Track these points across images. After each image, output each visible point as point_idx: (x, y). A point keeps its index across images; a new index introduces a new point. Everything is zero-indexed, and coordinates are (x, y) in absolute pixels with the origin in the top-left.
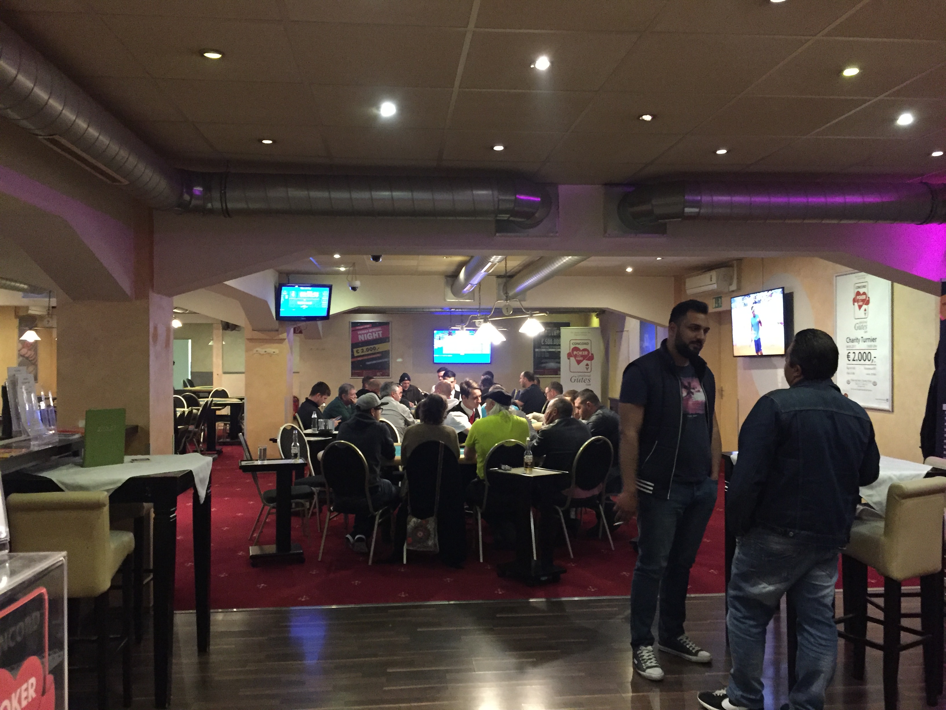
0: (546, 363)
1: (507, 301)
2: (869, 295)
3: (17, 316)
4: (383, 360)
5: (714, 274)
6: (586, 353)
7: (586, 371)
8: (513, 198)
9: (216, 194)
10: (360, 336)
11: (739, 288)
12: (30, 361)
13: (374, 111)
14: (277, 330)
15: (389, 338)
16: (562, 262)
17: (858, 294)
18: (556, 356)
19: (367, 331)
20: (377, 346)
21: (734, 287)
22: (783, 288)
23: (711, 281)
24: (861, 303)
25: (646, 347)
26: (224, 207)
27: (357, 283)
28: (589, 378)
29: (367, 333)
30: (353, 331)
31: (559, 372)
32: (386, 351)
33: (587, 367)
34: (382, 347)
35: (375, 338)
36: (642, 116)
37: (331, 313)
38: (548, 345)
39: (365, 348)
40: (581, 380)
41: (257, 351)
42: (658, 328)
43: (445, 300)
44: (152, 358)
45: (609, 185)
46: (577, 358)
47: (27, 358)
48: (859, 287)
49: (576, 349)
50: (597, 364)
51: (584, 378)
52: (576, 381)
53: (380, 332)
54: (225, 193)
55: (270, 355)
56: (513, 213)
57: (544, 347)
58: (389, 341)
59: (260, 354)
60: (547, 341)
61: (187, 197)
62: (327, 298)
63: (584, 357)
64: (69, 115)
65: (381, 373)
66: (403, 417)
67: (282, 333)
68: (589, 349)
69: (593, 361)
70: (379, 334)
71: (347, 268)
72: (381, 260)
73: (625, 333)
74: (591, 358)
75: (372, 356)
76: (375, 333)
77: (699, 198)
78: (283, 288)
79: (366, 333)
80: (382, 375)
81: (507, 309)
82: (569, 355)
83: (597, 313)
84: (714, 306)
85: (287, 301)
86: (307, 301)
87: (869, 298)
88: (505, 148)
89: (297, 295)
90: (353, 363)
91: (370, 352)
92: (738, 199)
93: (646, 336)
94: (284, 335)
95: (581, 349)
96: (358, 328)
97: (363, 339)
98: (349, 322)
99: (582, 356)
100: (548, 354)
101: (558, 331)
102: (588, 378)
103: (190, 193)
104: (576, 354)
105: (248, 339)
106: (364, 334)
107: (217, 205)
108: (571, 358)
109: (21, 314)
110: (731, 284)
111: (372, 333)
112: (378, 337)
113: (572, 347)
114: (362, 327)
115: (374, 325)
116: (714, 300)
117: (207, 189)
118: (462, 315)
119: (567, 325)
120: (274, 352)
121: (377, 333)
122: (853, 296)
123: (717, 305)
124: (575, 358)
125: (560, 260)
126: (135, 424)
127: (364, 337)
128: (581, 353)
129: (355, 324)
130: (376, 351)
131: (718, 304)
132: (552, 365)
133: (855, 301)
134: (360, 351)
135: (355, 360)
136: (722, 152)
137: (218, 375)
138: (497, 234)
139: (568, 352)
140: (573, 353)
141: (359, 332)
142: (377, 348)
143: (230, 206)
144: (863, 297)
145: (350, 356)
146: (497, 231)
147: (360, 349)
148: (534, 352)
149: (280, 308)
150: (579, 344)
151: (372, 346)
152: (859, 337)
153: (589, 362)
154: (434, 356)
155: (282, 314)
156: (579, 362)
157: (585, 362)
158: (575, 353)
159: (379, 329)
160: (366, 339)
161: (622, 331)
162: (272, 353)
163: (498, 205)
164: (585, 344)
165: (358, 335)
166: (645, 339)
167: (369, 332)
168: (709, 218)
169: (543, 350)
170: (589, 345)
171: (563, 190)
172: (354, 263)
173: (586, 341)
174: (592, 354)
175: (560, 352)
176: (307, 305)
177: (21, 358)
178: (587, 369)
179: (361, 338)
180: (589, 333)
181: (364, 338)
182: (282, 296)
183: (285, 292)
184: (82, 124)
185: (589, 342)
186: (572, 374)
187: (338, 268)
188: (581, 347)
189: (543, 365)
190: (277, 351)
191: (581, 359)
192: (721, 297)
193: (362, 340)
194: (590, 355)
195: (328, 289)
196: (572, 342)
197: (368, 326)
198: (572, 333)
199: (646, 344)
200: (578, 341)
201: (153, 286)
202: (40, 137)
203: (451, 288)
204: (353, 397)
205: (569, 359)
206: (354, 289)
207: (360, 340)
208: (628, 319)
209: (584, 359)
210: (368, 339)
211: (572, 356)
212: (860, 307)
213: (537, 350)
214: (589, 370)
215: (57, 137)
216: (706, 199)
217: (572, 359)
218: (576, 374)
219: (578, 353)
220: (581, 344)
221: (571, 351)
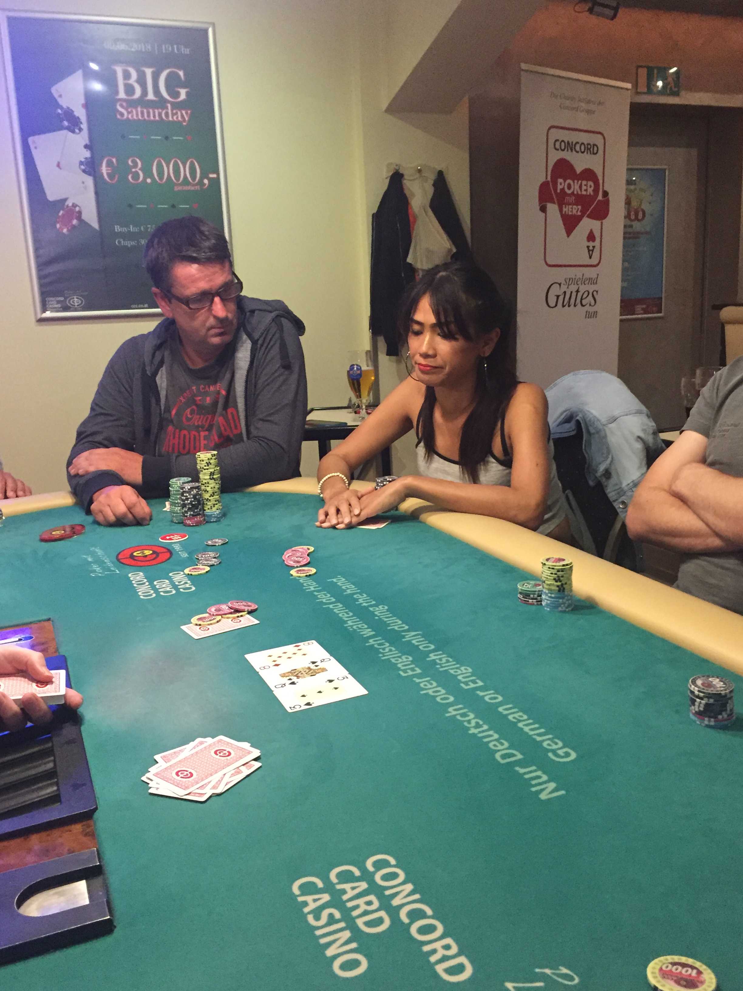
6: (590, 188)
7: (588, 262)
28: (594, 288)
33: (591, 244)
46: (566, 210)
49: (562, 168)
51: (582, 290)
63: (587, 205)
68: (599, 173)
69: (604, 223)
74: (602, 210)
82: (543, 196)
99: (580, 199)
102: (591, 288)
104: (563, 191)
108: (550, 207)
113: (554, 157)
124: (561, 210)
128: (574, 188)
139: (542, 179)
140: (554, 185)
150: (570, 147)
153: (595, 227)
156: (569, 225)
157: (585, 225)
158: (561, 184)
164: (589, 148)
170: (600, 153)
173: (591, 139)
174: (606, 194)
178: (590, 251)
185: (599, 141)
186: (552, 274)
188: (578, 162)
191: (576, 210)
194: (600, 197)
196: (553, 138)
200: (571, 136)
205: (543, 209)
209: (583, 213)
211: (551, 200)
214: (595, 257)
217: (553, 211)
219: (569, 187)
220: (578, 148)
221: (549, 178)
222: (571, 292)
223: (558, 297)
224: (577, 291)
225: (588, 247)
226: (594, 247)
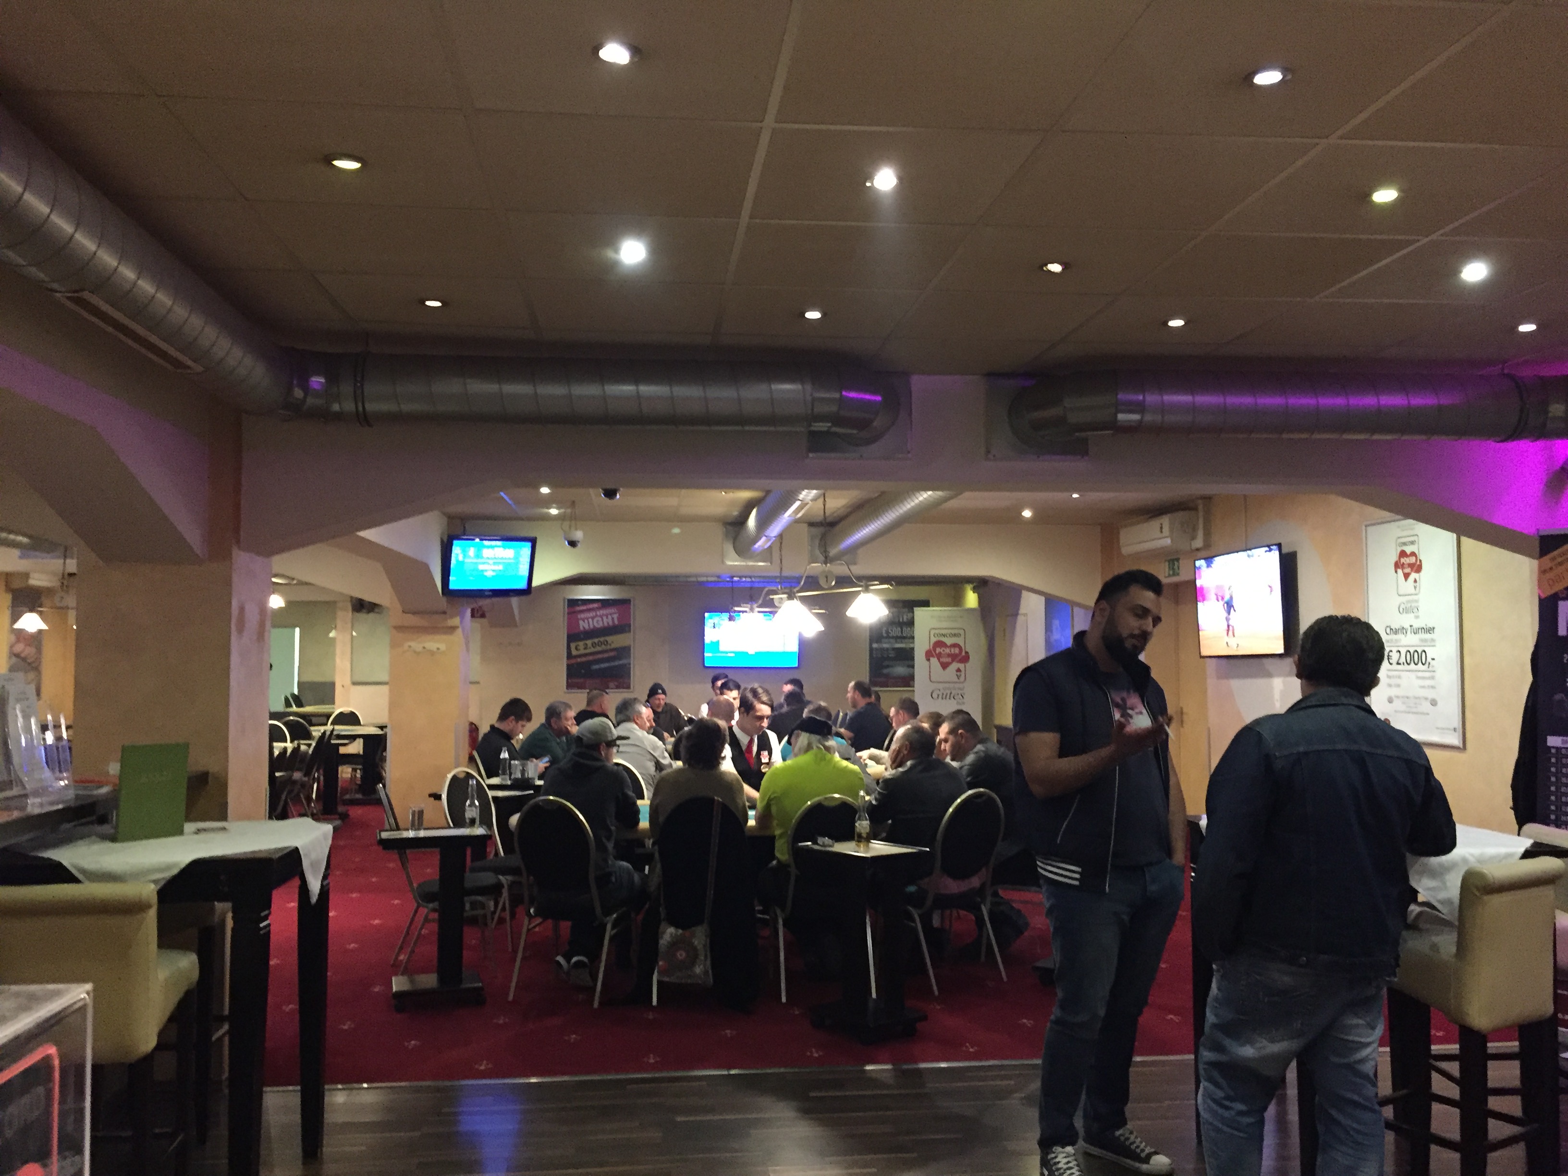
0: (892, 666)
1: (826, 563)
2: (1422, 557)
3: (9, 589)
4: (621, 662)
5: (1165, 520)
6: (957, 651)
7: (957, 680)
8: (837, 395)
9: (346, 388)
10: (581, 622)
11: (1207, 545)
12: (29, 664)
13: (610, 254)
14: (445, 613)
15: (630, 626)
16: (917, 501)
17: (1403, 554)
18: (907, 656)
19: (594, 614)
20: (609, 639)
21: (1198, 543)
22: (1279, 546)
23: (1161, 532)
24: (1407, 570)
25: (1056, 641)
26: (360, 409)
27: (578, 535)
28: (962, 692)
29: (593, 618)
30: (569, 613)
31: (911, 683)
32: (625, 647)
33: (958, 673)
34: (617, 641)
35: (606, 624)
36: (1046, 265)
37: (535, 583)
38: (893, 637)
39: (589, 642)
40: (948, 697)
41: (410, 647)
42: (1076, 610)
43: (723, 562)
44: (235, 659)
45: (992, 375)
46: (941, 660)
47: (24, 659)
48: (1404, 544)
49: (939, 644)
50: (974, 668)
51: (953, 692)
52: (940, 697)
53: (615, 616)
54: (362, 385)
55: (432, 653)
56: (837, 420)
57: (886, 640)
58: (630, 631)
59: (415, 652)
60: (892, 630)
61: (298, 393)
62: (528, 560)
63: (954, 658)
64: (108, 259)
65: (616, 683)
66: (652, 757)
67: (452, 617)
68: (962, 644)
69: (968, 665)
70: (613, 619)
71: (562, 510)
72: (618, 496)
73: (1020, 619)
74: (965, 659)
75: (600, 656)
76: (607, 618)
77: (1141, 398)
78: (455, 542)
79: (589, 618)
80: (618, 687)
81: (827, 577)
82: (929, 655)
83: (975, 584)
84: (1167, 575)
85: (461, 564)
86: (495, 563)
87: (1420, 561)
88: (824, 315)
89: (478, 555)
90: (569, 667)
91: (598, 649)
92: (1205, 399)
93: (1056, 623)
94: (456, 621)
95: (948, 643)
96: (578, 608)
97: (587, 627)
98: (564, 599)
99: (949, 655)
100: (893, 652)
101: (910, 615)
102: (960, 692)
103: (306, 388)
104: (940, 653)
105: (395, 628)
106: (588, 619)
107: (349, 406)
108: (932, 659)
109: (17, 584)
110: (1193, 538)
111: (601, 617)
112: (611, 623)
113: (933, 640)
114: (584, 608)
115: (604, 603)
116: (1167, 564)
117: (333, 379)
118: (751, 588)
119: (925, 604)
120: (438, 649)
121: (610, 617)
122: (1394, 558)
123: (1171, 572)
124: (939, 659)
125: (914, 498)
126: (202, 769)
127: (589, 623)
128: (947, 651)
129: (573, 603)
130: (608, 647)
131: (1173, 569)
132: (900, 670)
133: (1397, 565)
134: (581, 648)
135: (573, 661)
136: (1176, 323)
137: (343, 686)
138: (811, 455)
139: (927, 649)
140: (935, 651)
141: (582, 616)
142: (609, 642)
143: (371, 407)
144: (1412, 560)
145: (566, 655)
146: (811, 450)
147: (581, 644)
148: (871, 650)
149: (449, 575)
150: (944, 635)
151: (602, 639)
152: (1407, 626)
153: (961, 666)
154: (706, 655)
155: (452, 586)
156: (945, 666)
157: (955, 666)
158: (938, 650)
159: (612, 610)
160: (592, 626)
161: (1016, 614)
162: (435, 650)
163: (812, 410)
164: (955, 635)
165: (578, 620)
166: (1054, 628)
167: (596, 616)
168: (1158, 430)
169: (885, 646)
170: (963, 636)
171: (918, 382)
172: (574, 502)
173: (956, 631)
174: (967, 653)
175: (913, 649)
176: (493, 571)
177: (14, 659)
178: (958, 677)
179: (583, 625)
180: (961, 617)
181: (589, 626)
182: (453, 555)
183: (458, 548)
184: (128, 273)
185: (962, 632)
186: (933, 686)
187: (546, 510)
188: (949, 641)
189: (885, 671)
190: (443, 647)
191: (949, 660)
192: (1178, 560)
193: (584, 628)
194: (963, 654)
195: (528, 545)
196: (932, 632)
197: (595, 605)
198: (932, 617)
199: (1056, 636)
200: (944, 632)
201: (238, 542)
202: (58, 295)
203: (734, 543)
204: (570, 723)
205: (928, 660)
206: (573, 544)
207: (581, 628)
208: (1025, 594)
209: (953, 661)
210: (594, 626)
211: (933, 656)
212: (1406, 576)
213: (875, 645)
214: (962, 679)
215: (86, 295)
216: (1151, 398)
217: (934, 661)
218: (941, 686)
219: (944, 651)
220: (948, 635)
221: (931, 647)
222: (947, 694)
223: (938, 695)
224: (951, 693)
225: (957, 675)
226: (961, 675)
